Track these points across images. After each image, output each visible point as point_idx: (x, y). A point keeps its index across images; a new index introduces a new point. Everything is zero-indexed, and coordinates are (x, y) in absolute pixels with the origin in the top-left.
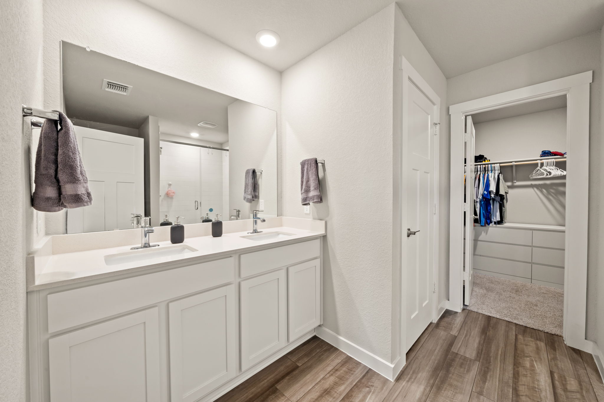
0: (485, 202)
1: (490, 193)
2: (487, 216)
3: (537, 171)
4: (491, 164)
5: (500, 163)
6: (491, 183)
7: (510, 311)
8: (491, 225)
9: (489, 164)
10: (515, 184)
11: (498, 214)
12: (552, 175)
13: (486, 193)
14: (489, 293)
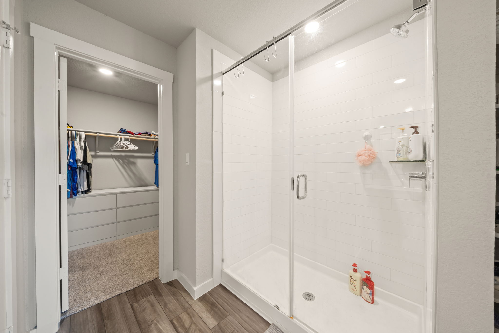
0: (71, 171)
1: (76, 161)
2: (73, 187)
3: (117, 144)
4: (75, 131)
5: (85, 132)
6: (77, 151)
7: (115, 281)
8: (78, 195)
9: (74, 131)
10: (98, 154)
11: (86, 183)
12: (129, 149)
13: (71, 161)
14: (86, 272)
